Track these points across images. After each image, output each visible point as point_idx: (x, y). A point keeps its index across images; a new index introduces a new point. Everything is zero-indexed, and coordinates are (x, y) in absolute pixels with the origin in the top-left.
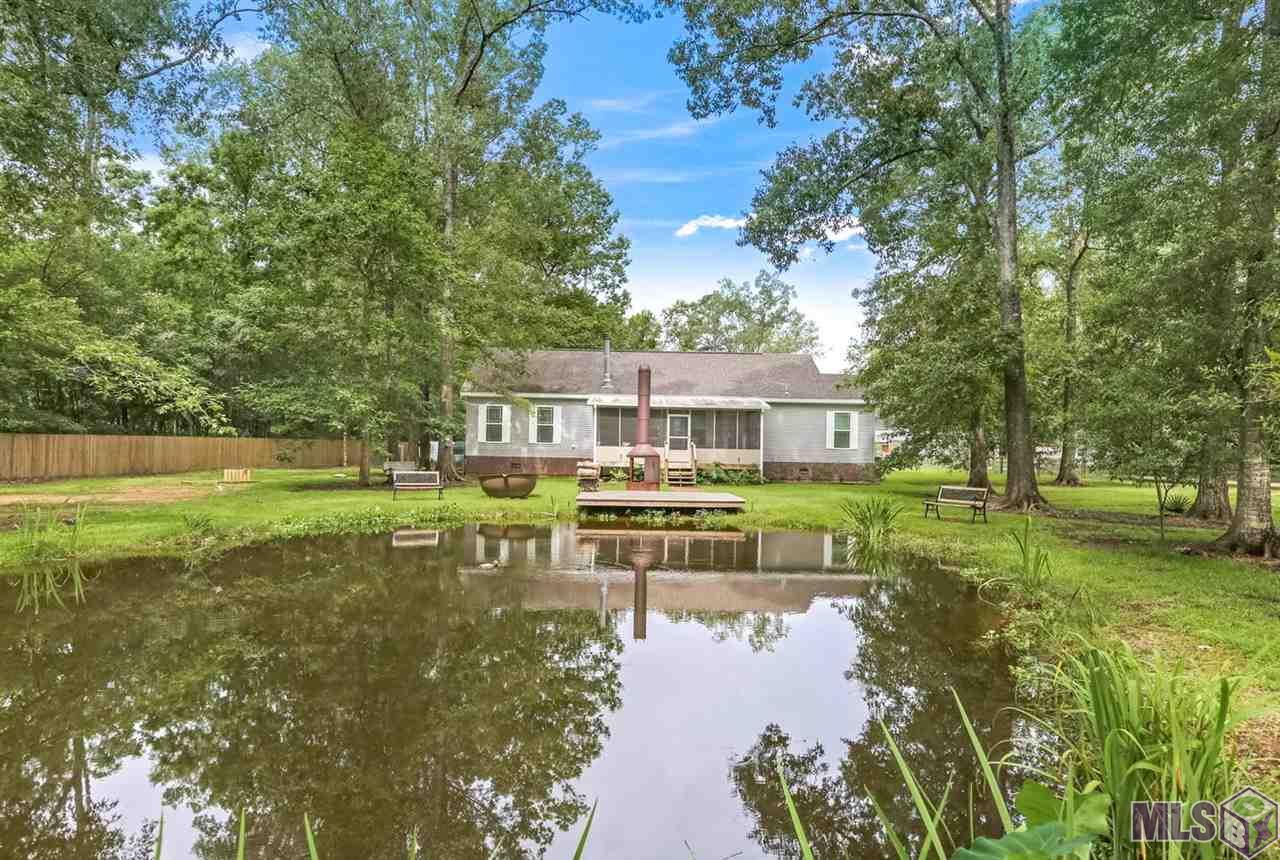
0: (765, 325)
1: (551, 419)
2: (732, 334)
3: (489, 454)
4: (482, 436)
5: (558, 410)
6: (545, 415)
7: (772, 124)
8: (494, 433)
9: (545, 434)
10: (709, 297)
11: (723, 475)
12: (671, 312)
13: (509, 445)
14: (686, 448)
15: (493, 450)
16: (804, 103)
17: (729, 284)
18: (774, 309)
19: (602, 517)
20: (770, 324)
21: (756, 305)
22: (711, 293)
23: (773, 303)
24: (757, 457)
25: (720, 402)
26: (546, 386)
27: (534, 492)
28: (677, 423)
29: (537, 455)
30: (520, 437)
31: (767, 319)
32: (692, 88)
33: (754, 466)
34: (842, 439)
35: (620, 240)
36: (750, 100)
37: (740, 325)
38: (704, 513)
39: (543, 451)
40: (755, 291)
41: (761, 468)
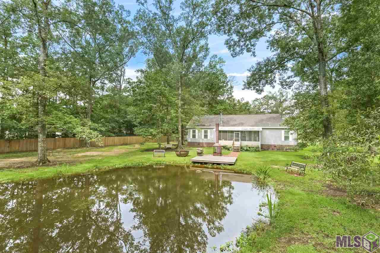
0: (281, 103)
1: (207, 133)
2: (272, 105)
3: (193, 141)
4: (191, 137)
5: (209, 131)
6: (206, 132)
7: (255, 56)
8: (194, 136)
9: (206, 136)
10: (266, 96)
11: (248, 149)
12: (254, 101)
13: (198, 139)
14: (239, 141)
15: (194, 140)
16: (269, 48)
17: (270, 93)
18: (283, 98)
19: (196, 165)
20: (283, 102)
21: (278, 97)
22: (266, 95)
23: (283, 96)
24: (258, 144)
25: (249, 128)
26: (206, 125)
27: (189, 155)
28: (236, 134)
29: (204, 142)
30: (200, 137)
31: (282, 101)
32: (230, 51)
33: (258, 146)
34: (287, 138)
35: (231, 86)
36: (248, 50)
37: (274, 102)
38: (223, 165)
39: (205, 141)
40: (278, 94)
41: (260, 147)
